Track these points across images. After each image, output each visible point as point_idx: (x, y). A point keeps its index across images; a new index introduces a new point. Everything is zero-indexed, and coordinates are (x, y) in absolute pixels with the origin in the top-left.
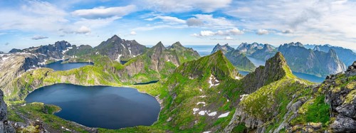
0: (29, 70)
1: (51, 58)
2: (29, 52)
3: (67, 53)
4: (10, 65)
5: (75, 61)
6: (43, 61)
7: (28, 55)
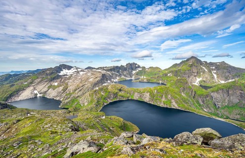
0: (105, 84)
1: (123, 77)
2: (104, 70)
3: (137, 74)
4: (88, 79)
5: (145, 80)
6: (116, 78)
7: (104, 72)
